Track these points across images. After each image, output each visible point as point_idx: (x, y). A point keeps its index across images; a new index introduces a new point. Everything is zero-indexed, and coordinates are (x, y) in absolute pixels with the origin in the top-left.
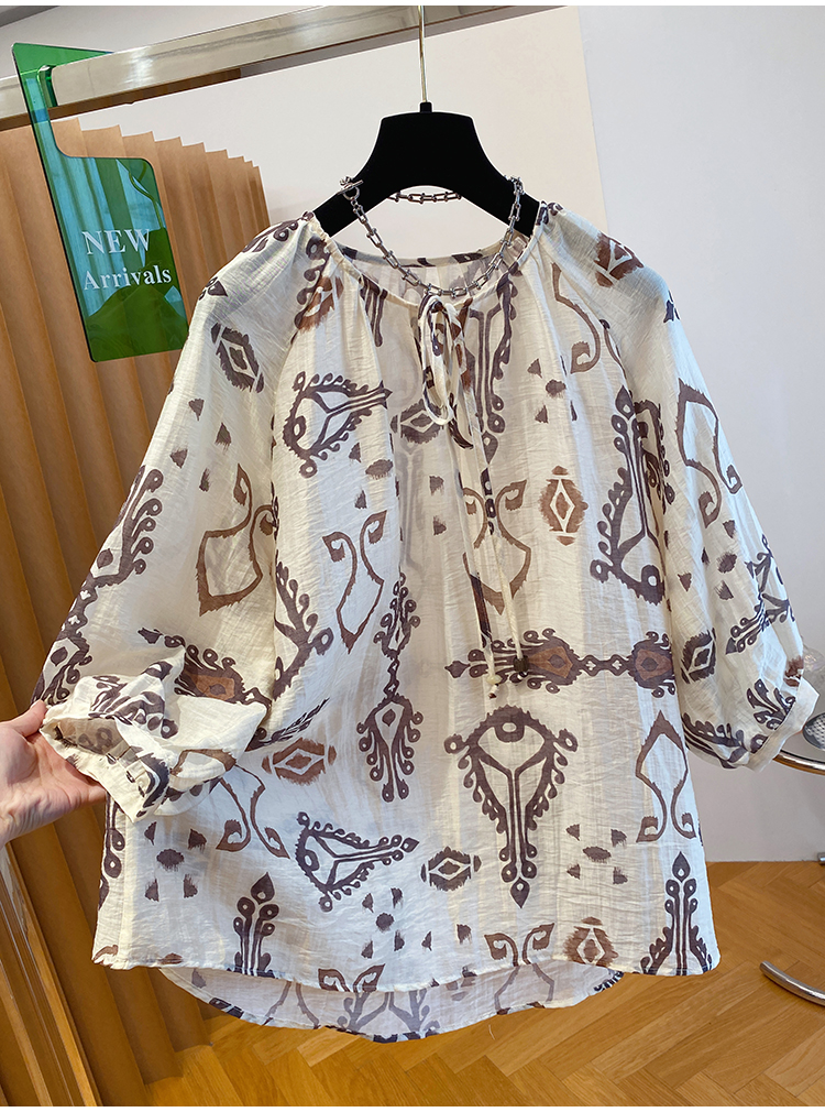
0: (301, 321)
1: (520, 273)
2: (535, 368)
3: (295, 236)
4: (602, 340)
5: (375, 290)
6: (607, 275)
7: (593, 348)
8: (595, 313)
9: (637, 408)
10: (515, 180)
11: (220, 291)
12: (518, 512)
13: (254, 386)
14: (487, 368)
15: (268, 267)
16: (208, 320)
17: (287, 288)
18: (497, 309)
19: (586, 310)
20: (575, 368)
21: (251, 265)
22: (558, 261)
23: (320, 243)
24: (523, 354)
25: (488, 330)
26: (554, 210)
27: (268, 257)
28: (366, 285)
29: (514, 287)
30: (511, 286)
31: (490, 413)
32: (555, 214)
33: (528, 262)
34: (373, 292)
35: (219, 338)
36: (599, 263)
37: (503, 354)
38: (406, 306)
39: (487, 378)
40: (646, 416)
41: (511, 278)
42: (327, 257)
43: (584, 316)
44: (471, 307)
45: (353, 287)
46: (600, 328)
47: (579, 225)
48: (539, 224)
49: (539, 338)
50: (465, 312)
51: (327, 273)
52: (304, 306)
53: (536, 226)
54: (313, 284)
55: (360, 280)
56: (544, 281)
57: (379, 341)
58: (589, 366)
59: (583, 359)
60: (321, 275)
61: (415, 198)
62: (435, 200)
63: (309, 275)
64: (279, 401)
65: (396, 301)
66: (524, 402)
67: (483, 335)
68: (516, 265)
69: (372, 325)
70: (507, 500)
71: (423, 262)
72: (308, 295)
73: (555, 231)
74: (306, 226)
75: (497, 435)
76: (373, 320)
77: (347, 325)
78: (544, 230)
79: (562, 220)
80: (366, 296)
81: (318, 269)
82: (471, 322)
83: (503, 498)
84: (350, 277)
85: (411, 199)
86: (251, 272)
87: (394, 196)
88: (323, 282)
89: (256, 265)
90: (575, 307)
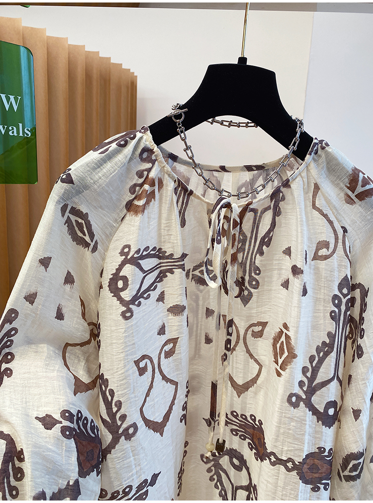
0: (130, 206)
1: (289, 186)
2: (288, 252)
3: (132, 144)
4: (340, 241)
5: (185, 189)
6: (353, 196)
7: (332, 246)
8: (339, 221)
9: (353, 287)
10: (299, 120)
11: (69, 180)
12: (259, 340)
13: (90, 249)
14: (254, 246)
15: (109, 166)
16: (58, 202)
17: (122, 181)
18: (268, 208)
19: (332, 218)
20: (316, 257)
21: (96, 164)
22: (319, 182)
23: (151, 151)
24: (281, 240)
25: (259, 221)
26: (323, 145)
27: (110, 157)
28: (179, 185)
29: (283, 195)
30: (281, 194)
31: (250, 276)
32: (323, 148)
33: (297, 180)
34: (183, 190)
35: (67, 214)
36: (348, 188)
37: (267, 240)
38: (206, 202)
39: (253, 252)
40: (357, 293)
41: (282, 189)
42: (153, 162)
43: (331, 223)
44: (251, 207)
45: (170, 186)
46: (340, 232)
47: (340, 159)
48: (310, 154)
49: (294, 233)
50: (245, 210)
51: (152, 174)
52: (134, 196)
53: (308, 156)
54: (141, 181)
55: (175, 181)
56: (306, 193)
57: (183, 223)
58: (326, 258)
59: (323, 252)
60: (148, 175)
61: (225, 123)
62: (239, 126)
63: (140, 174)
64: (108, 260)
65: (198, 197)
66: (276, 272)
67: (256, 225)
68: (288, 181)
69: (180, 212)
70: (253, 331)
71: (223, 169)
72: (137, 188)
73: (320, 161)
74: (141, 138)
75: (252, 290)
76: (181, 209)
77: (163, 211)
78: (313, 159)
79: (328, 154)
80: (179, 192)
81: (146, 170)
82: (249, 216)
83: (251, 329)
84: (168, 178)
85: (222, 124)
86: (96, 169)
87: (210, 120)
88: (149, 181)
89: (100, 164)
90: (325, 216)
